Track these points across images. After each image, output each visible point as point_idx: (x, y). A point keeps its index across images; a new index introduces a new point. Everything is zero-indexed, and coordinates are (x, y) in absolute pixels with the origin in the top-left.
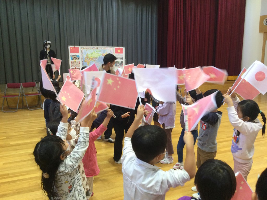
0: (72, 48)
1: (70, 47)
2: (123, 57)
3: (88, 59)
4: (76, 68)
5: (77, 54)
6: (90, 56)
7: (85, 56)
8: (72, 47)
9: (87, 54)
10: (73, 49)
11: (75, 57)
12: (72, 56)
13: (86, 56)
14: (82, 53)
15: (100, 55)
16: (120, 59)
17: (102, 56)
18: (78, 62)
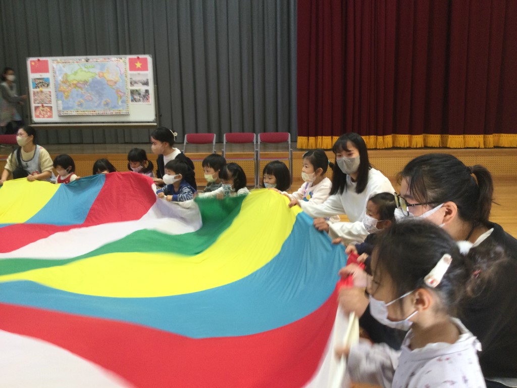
0: (33, 64)
1: (31, 61)
2: (147, 80)
3: (67, 86)
4: (43, 106)
5: (44, 75)
6: (71, 78)
7: (60, 78)
8: (34, 61)
9: (66, 74)
10: (36, 64)
11: (40, 83)
12: (35, 79)
13: (63, 78)
15: (93, 75)
16: (141, 84)
17: (98, 78)
18: (48, 93)
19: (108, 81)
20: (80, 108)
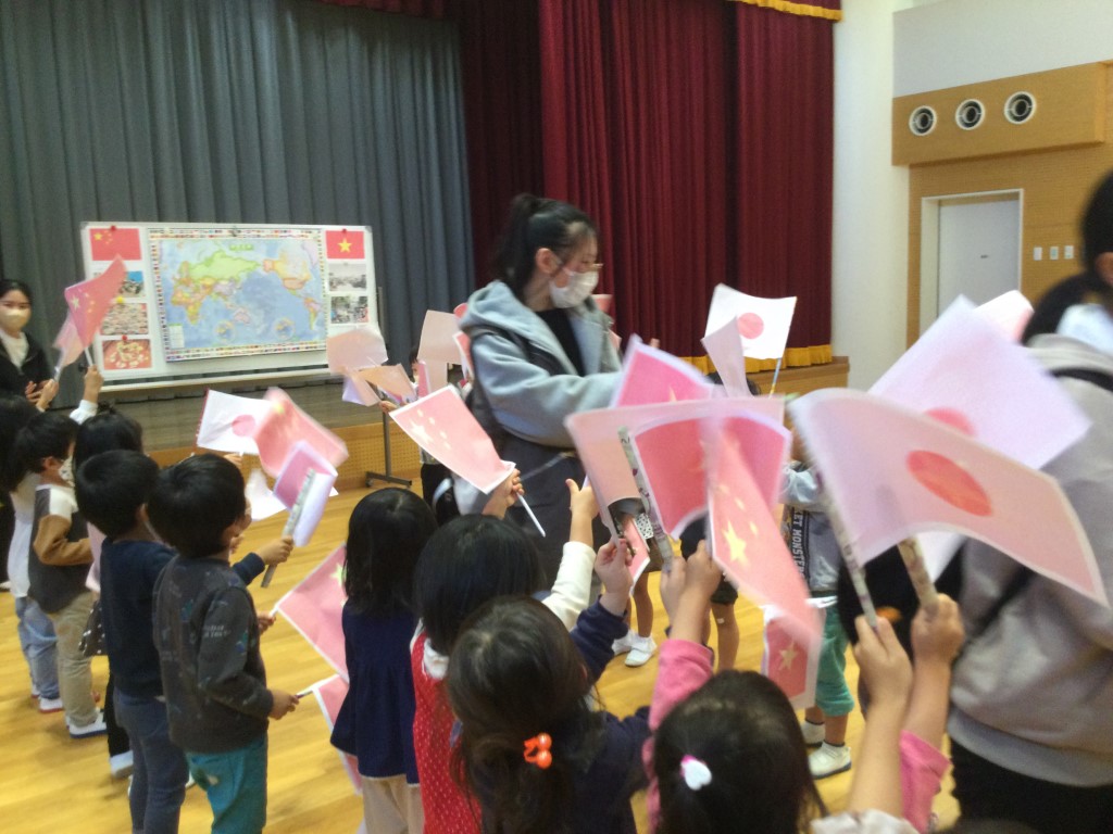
0: (98, 237)
1: (91, 232)
2: (364, 276)
3: (190, 290)
4: (125, 339)
5: (128, 266)
6: (199, 272)
7: (171, 274)
8: (101, 231)
9: (186, 263)
10: (105, 238)
13: (180, 272)
14: (156, 257)
15: (251, 266)
16: (349, 286)
17: (264, 273)
18: (139, 307)
19: (284, 279)
20: (225, 341)
